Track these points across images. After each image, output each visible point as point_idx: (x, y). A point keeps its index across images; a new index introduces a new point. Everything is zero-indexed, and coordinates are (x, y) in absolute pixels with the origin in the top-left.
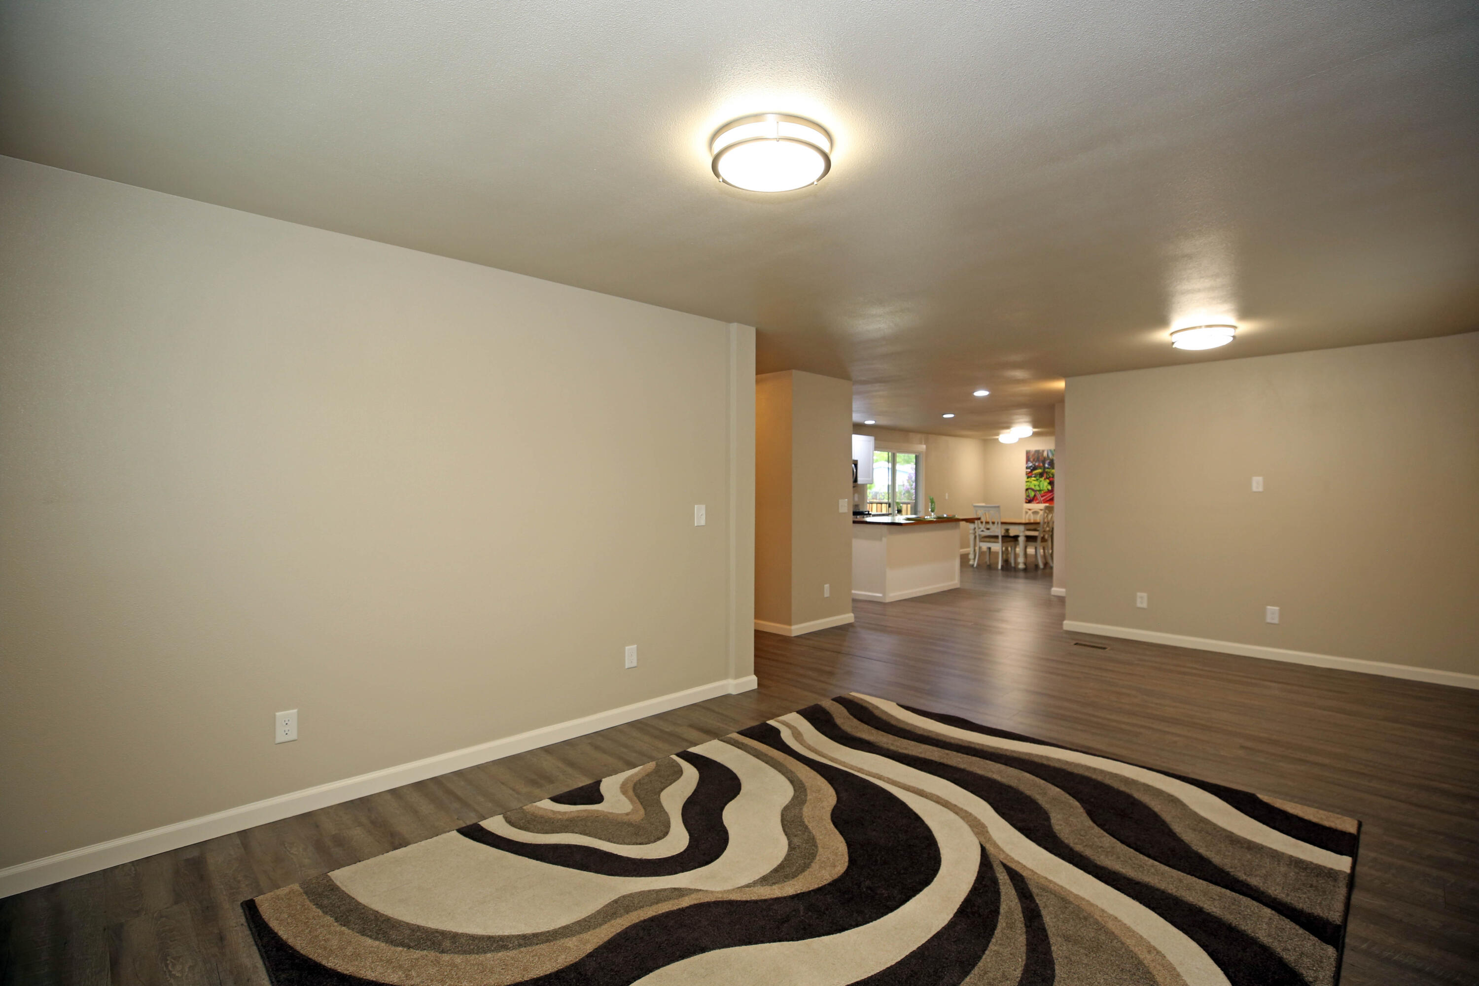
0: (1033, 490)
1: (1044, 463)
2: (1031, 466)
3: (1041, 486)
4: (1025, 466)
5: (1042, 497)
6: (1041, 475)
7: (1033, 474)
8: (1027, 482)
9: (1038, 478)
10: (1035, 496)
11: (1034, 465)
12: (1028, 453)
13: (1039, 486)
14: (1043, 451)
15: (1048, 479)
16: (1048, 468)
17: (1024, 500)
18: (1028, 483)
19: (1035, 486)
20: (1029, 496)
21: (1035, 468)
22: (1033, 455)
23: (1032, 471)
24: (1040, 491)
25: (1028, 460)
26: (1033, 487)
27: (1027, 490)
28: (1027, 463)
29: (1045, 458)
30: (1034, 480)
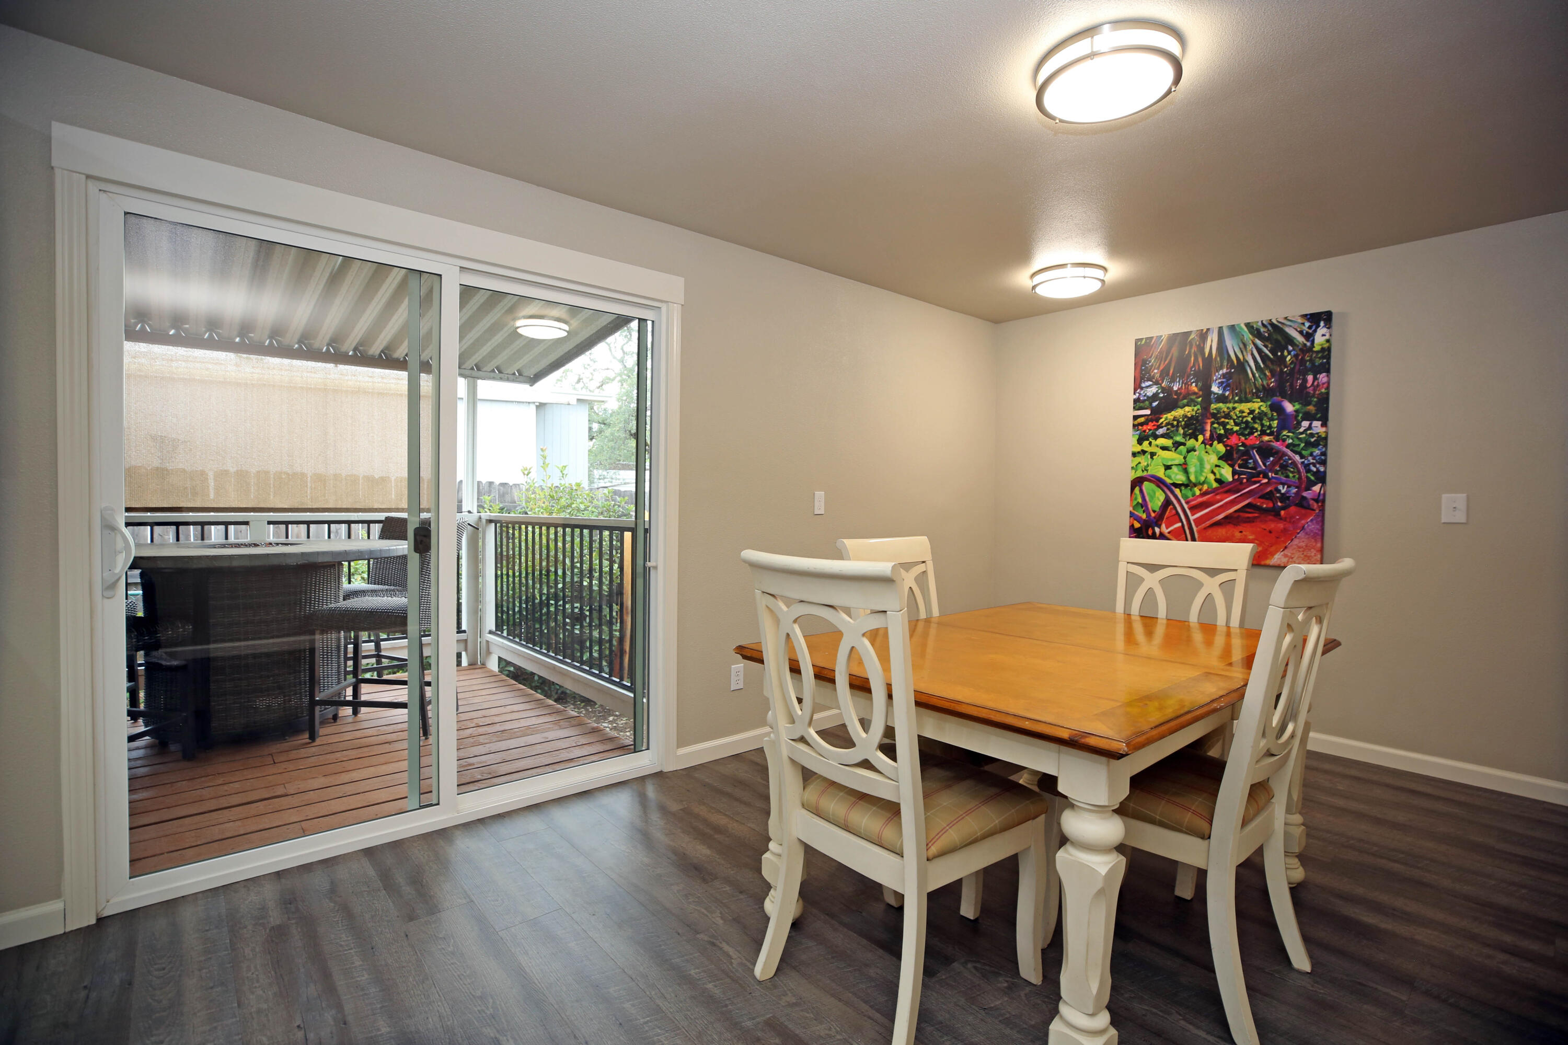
0: (1159, 482)
1: (1205, 380)
2: (1155, 396)
3: (1192, 470)
4: (1130, 397)
5: (1194, 509)
6: (1193, 427)
7: (1160, 427)
8: (1134, 455)
9: (1179, 438)
10: (1167, 503)
11: (1164, 390)
12: (1142, 349)
13: (1184, 467)
14: (1203, 335)
15: (1220, 439)
16: (1222, 399)
17: (1126, 522)
18: (1144, 460)
19: (1168, 467)
20: (1144, 505)
21: (1169, 402)
22: (1160, 358)
23: (1157, 413)
24: (1188, 485)
25: (1141, 376)
26: (1160, 473)
27: (1137, 483)
28: (1137, 387)
29: (1208, 360)
30: (1164, 448)
